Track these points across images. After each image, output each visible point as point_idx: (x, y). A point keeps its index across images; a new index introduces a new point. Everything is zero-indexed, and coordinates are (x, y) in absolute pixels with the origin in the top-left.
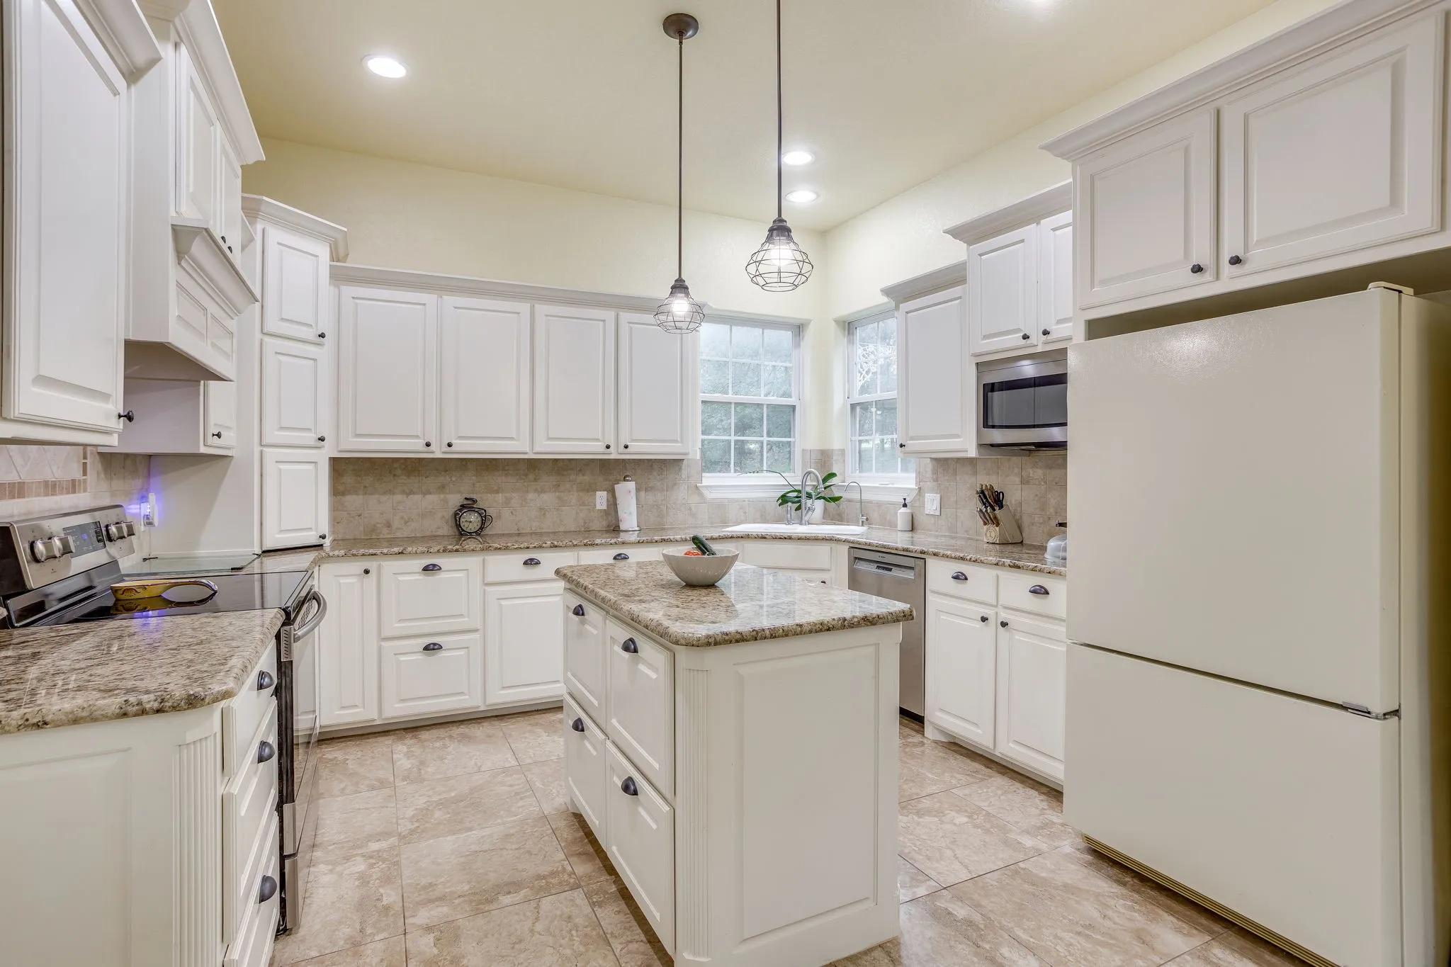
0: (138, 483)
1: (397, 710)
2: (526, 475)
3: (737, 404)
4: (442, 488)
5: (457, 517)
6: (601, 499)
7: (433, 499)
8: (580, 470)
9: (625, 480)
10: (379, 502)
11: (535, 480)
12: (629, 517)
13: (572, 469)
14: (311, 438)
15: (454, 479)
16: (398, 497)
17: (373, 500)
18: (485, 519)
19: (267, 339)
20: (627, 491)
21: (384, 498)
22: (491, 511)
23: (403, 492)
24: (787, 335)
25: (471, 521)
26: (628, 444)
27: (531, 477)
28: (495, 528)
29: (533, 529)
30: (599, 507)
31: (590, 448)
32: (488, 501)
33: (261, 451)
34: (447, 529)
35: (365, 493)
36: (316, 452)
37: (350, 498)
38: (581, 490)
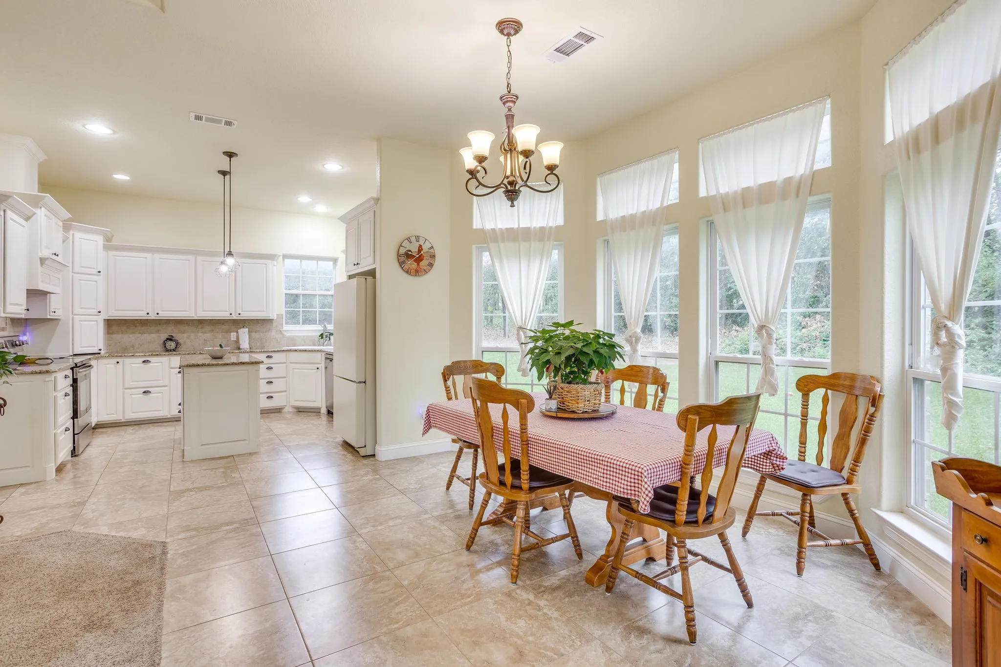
0: (22, 329)
1: (130, 416)
2: (198, 326)
3: (303, 295)
4: (158, 331)
5: (165, 343)
6: (233, 336)
7: (153, 336)
8: (223, 324)
9: (243, 328)
10: (129, 337)
11: (202, 328)
12: (245, 344)
13: (218, 323)
14: (95, 311)
15: (163, 328)
16: (137, 335)
17: (126, 336)
18: (177, 343)
19: (75, 275)
20: (244, 333)
21: (131, 336)
22: (181, 341)
23: (140, 333)
24: (331, 263)
25: (171, 345)
26: (240, 313)
27: (200, 327)
28: (183, 348)
30: (232, 339)
31: (224, 315)
32: (179, 337)
33: (73, 317)
34: (160, 348)
35: (122, 333)
36: (97, 317)
37: (115, 336)
38: (224, 332)
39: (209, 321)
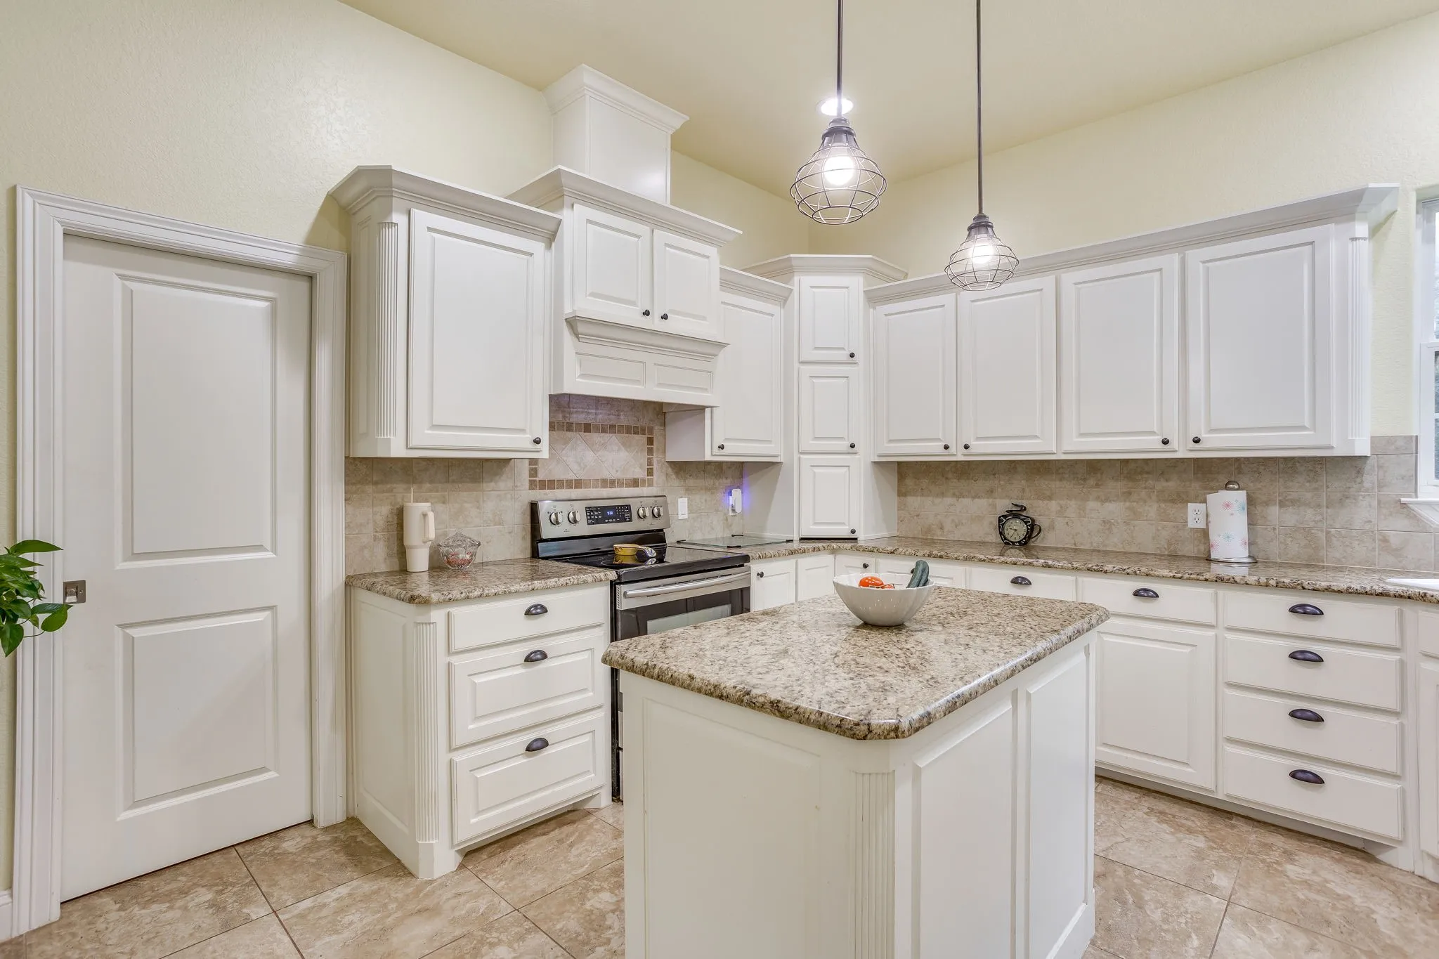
0: (724, 482)
2: (1085, 480)
4: (991, 492)
5: (1002, 521)
6: (1194, 514)
7: (980, 503)
8: (1162, 473)
9: (1226, 488)
10: (933, 502)
11: (1097, 485)
12: (1231, 543)
13: (1148, 473)
14: (844, 445)
15: (1002, 483)
16: (949, 500)
17: (928, 501)
18: (1033, 528)
19: (803, 367)
21: (938, 500)
22: (1042, 521)
23: (954, 495)
25: (1017, 530)
26: (1200, 436)
27: (1092, 482)
28: (1046, 539)
29: (1095, 544)
30: (1191, 524)
31: (1143, 446)
32: (1041, 510)
33: (800, 458)
34: (994, 537)
35: (922, 495)
36: (848, 457)
37: (910, 499)
38: (1165, 501)
39: (1118, 465)
